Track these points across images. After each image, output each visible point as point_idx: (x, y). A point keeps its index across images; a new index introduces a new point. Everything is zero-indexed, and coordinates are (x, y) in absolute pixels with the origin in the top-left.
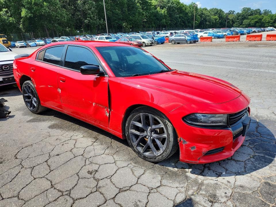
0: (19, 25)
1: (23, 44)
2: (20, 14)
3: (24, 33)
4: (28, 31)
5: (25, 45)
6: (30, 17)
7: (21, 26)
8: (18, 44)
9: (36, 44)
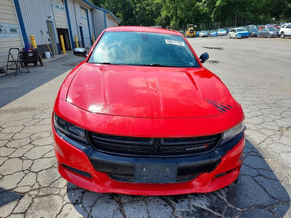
0: (211, 15)
1: (206, 33)
2: (215, 4)
3: (213, 22)
4: (217, 20)
5: (207, 35)
6: (224, 5)
7: (212, 16)
8: (202, 33)
9: (217, 33)
